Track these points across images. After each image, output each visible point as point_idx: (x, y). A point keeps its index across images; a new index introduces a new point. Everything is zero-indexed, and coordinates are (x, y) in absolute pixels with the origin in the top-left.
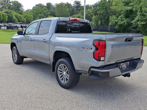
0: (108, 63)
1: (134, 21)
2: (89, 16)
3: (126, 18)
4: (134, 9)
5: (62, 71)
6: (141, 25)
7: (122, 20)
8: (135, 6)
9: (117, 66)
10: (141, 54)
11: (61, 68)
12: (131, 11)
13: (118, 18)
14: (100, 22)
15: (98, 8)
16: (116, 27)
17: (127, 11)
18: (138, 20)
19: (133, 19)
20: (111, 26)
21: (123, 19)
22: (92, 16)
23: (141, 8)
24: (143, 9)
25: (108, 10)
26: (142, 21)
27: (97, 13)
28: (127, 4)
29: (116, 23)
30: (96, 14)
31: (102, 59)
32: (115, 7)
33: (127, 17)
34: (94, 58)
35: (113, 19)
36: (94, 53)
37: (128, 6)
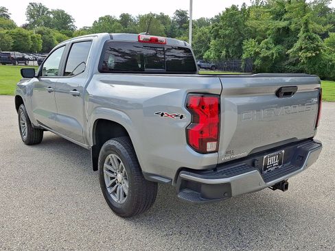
0: (228, 158)
1: (291, 50)
2: (203, 41)
3: (276, 45)
4: (293, 27)
5: (113, 170)
6: (306, 58)
7: (268, 49)
8: (295, 20)
9: (253, 165)
10: (316, 126)
11: (111, 165)
12: (286, 30)
13: (259, 44)
14: (224, 53)
15: (221, 24)
16: (255, 63)
17: (279, 29)
18: (301, 49)
19: (290, 46)
20: (246, 60)
21: (270, 46)
22: (209, 41)
23: (306, 24)
24: (310, 26)
25: (241, 27)
26: (307, 49)
27: (218, 34)
28: (278, 16)
29: (257, 54)
30: (217, 36)
31: (210, 146)
32: (254, 22)
33: (277, 41)
34: (188, 143)
35: (250, 46)
36: (187, 131)
37: (281, 20)
